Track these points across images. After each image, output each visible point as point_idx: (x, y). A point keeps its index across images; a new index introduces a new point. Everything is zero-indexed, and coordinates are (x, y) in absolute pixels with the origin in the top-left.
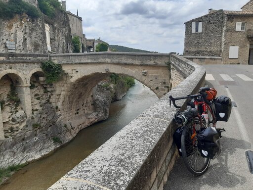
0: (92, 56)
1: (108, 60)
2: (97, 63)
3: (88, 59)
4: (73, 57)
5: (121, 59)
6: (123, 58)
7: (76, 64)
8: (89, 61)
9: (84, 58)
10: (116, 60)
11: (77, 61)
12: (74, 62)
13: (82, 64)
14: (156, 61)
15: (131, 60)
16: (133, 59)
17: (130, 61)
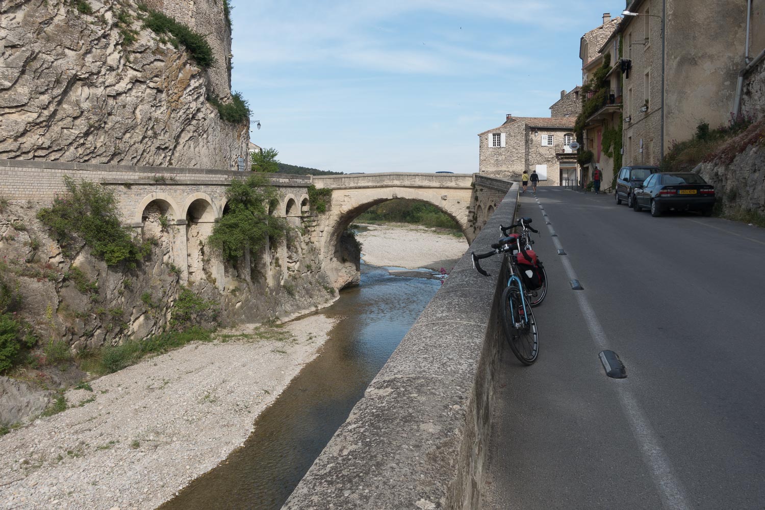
0: (374, 178)
1: (397, 182)
2: (382, 187)
3: (368, 182)
4: (346, 179)
5: (414, 181)
6: (417, 179)
7: (351, 188)
8: (370, 184)
9: (363, 180)
10: (407, 183)
11: (352, 185)
12: (347, 186)
13: (360, 188)
14: (458, 183)
15: (427, 181)
16: (430, 180)
17: (426, 183)
